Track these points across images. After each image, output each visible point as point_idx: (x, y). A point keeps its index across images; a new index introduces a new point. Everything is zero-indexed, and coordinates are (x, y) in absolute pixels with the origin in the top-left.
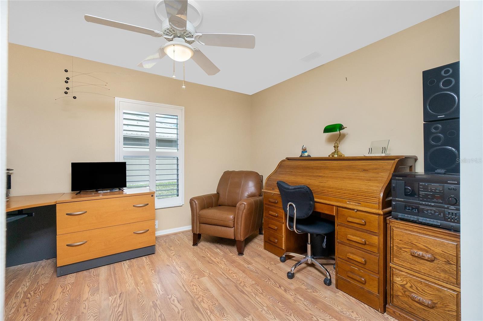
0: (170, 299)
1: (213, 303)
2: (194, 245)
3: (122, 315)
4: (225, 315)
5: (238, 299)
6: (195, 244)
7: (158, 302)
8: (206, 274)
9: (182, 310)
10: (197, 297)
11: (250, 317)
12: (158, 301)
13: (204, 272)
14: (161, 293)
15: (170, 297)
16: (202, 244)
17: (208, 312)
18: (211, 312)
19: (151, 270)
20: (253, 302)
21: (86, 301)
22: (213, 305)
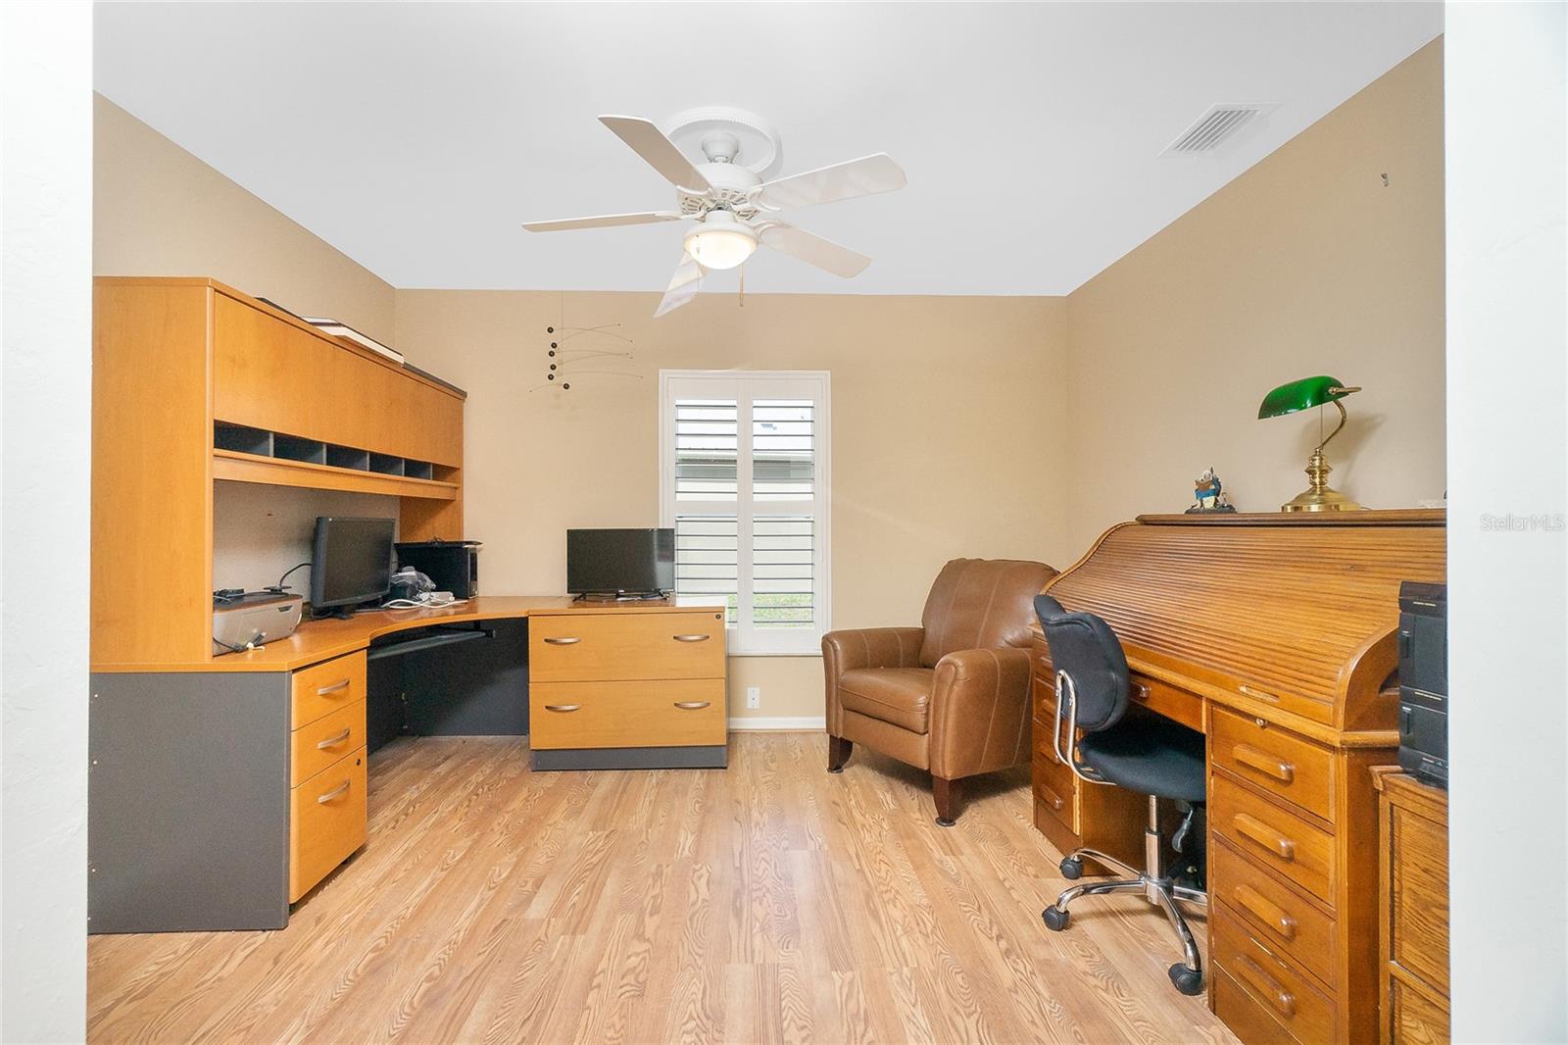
0: (695, 871)
1: (780, 911)
2: (831, 770)
3: (591, 870)
4: (791, 946)
5: (848, 924)
6: (836, 766)
7: (668, 871)
8: (811, 844)
9: (704, 900)
10: (755, 886)
11: (849, 975)
12: (670, 867)
13: (808, 839)
14: (686, 852)
15: (697, 867)
16: (856, 774)
17: (758, 925)
18: (762, 929)
19: (697, 802)
20: (882, 946)
21: (550, 826)
22: (778, 916)
